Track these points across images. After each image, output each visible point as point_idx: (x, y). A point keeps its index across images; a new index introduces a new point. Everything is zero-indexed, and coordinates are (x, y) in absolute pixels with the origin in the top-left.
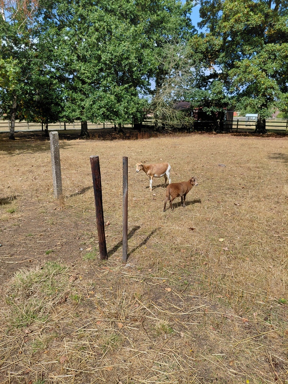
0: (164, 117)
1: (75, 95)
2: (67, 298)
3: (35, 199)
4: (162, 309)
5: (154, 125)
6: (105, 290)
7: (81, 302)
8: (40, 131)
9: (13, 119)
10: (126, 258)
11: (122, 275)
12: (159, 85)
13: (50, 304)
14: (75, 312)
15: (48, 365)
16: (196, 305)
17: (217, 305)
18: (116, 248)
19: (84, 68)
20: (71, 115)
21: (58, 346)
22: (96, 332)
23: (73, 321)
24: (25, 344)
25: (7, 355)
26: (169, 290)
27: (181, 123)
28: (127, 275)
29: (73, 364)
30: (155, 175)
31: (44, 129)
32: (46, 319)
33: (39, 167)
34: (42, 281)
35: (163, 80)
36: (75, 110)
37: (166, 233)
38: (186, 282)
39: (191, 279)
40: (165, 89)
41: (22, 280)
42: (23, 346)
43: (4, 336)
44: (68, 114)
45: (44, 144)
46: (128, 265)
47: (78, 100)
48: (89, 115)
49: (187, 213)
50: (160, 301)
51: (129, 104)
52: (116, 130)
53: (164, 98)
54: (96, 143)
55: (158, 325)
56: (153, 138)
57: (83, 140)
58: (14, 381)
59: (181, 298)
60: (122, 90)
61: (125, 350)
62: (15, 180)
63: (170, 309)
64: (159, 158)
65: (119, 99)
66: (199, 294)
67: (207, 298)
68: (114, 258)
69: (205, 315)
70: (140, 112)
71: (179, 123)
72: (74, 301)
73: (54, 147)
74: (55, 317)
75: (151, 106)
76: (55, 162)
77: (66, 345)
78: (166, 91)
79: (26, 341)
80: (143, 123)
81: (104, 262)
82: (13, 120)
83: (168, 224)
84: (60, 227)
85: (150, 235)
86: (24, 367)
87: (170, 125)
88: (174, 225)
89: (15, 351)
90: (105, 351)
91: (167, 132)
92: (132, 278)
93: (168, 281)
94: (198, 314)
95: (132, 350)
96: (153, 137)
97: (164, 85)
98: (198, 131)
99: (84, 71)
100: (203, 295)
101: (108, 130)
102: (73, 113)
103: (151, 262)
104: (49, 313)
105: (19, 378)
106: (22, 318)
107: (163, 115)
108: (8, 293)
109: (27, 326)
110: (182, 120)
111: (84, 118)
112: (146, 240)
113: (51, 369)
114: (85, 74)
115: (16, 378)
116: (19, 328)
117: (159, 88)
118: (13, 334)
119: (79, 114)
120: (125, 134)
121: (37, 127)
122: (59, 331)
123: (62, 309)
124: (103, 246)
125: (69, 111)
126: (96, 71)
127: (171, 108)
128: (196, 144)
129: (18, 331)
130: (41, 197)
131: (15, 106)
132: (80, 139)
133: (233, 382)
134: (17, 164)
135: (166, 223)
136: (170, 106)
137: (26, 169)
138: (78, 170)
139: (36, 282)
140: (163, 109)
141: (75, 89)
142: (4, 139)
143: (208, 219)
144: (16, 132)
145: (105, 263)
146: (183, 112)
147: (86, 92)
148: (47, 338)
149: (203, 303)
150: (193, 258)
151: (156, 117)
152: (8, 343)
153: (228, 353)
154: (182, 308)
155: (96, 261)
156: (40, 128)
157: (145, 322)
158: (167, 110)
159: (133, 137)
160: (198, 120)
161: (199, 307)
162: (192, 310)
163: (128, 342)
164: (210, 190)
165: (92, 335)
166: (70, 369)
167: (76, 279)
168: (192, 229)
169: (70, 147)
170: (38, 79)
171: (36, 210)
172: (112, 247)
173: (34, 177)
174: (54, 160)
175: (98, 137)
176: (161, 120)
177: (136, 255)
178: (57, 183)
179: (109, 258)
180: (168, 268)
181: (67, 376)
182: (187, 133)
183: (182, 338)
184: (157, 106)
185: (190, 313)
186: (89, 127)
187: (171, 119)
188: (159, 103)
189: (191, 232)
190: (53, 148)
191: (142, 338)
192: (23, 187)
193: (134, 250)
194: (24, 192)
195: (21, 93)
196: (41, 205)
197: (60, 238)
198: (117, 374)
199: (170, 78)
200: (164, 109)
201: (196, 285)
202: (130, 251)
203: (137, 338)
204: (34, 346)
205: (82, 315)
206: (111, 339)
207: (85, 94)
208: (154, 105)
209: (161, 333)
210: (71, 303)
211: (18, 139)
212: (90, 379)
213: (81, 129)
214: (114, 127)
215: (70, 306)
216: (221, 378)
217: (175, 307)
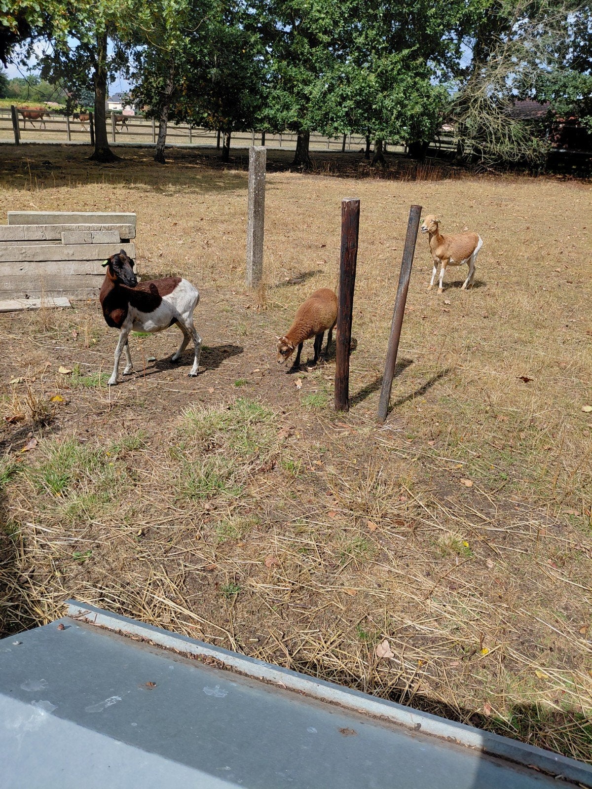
0: (482, 134)
1: (293, 71)
2: (275, 463)
3: (210, 285)
4: (453, 515)
5: (456, 150)
6: (343, 463)
7: (300, 475)
8: (213, 148)
9: (165, 118)
10: (384, 413)
11: (375, 443)
12: (480, 55)
13: (248, 468)
14: (289, 489)
15: (245, 565)
16: (521, 520)
17: (566, 526)
18: (363, 394)
19: (318, 8)
20: (279, 116)
21: (261, 539)
22: (329, 528)
23: (286, 504)
24: (205, 526)
25: (175, 537)
26: (469, 483)
27: (520, 150)
28: (384, 443)
29: (288, 572)
30: (452, 260)
31: (221, 145)
32: (239, 492)
33: (214, 221)
34: (231, 429)
35: (493, 45)
36: (288, 106)
37: (469, 380)
38: (503, 475)
39: (514, 472)
40: (494, 67)
41: (196, 422)
42: (201, 528)
43: (169, 508)
44: (273, 112)
45: (220, 177)
46: (386, 427)
47: (298, 81)
48: (318, 116)
49: (518, 347)
50: (449, 498)
51: (408, 95)
52: (368, 157)
53: (488, 89)
54: (325, 181)
55: (444, 539)
56: (450, 181)
57: (299, 175)
58: (190, 576)
59: (493, 501)
60: (396, 63)
61: (381, 568)
62: (170, 242)
63: (467, 516)
64: (462, 225)
65: (387, 82)
66: (530, 500)
67: (546, 511)
68: (361, 412)
69: (538, 538)
70: (431, 116)
71: (516, 151)
72: (287, 473)
73: (256, 179)
74: (254, 491)
75: (455, 105)
76: (255, 212)
77: (276, 540)
78: (497, 71)
79: (206, 521)
80: (432, 144)
81: (341, 414)
82: (164, 121)
83: (474, 363)
84: (258, 341)
85: (434, 380)
86: (205, 560)
87: (494, 154)
88: (487, 368)
89: (189, 534)
90: (343, 563)
91: (483, 168)
92: (396, 450)
93: (466, 467)
94: (524, 534)
95: (393, 570)
96: (450, 178)
97: (494, 57)
98: (555, 173)
99: (317, 14)
100: (538, 505)
101: (351, 155)
102: (285, 112)
103: (434, 429)
104: (245, 483)
105: (198, 575)
106: (200, 483)
107: (481, 128)
108: (173, 440)
109: (208, 497)
110: (521, 143)
111: (306, 123)
112: (424, 388)
113: (251, 572)
114: (320, 21)
115: (193, 573)
116: (193, 499)
117: (481, 65)
118: (184, 507)
119: (296, 114)
120: (388, 167)
121: (207, 140)
122: (263, 516)
123: (267, 481)
124: (343, 386)
125: (277, 107)
126: (345, 13)
127: (501, 113)
128: (549, 202)
129: (192, 504)
130: (221, 282)
131: (169, 91)
132: (291, 172)
133: (584, 660)
134: (174, 213)
135: (470, 361)
136: (499, 108)
137: (191, 224)
138: (289, 235)
139: (220, 429)
140: (482, 115)
141: (292, 57)
142: (145, 160)
143: (563, 365)
144: (167, 148)
145: (343, 417)
146: (528, 125)
147: (317, 65)
148: (242, 523)
149: (536, 518)
150: (522, 435)
151: (463, 131)
152: (177, 519)
153: (578, 612)
154: (493, 520)
155: (326, 411)
156: (214, 143)
157: (418, 529)
158: (491, 118)
159: (404, 175)
160: (559, 147)
161: (527, 523)
162: (512, 526)
163: (385, 555)
164: (573, 305)
165: (321, 532)
166: (281, 577)
167: (290, 435)
168: (526, 380)
169: (273, 186)
170: (221, 31)
171: (213, 304)
172: (356, 391)
173: (206, 242)
174: (252, 207)
175: (330, 170)
176: (473, 141)
177: (405, 410)
178: (254, 256)
179: (350, 410)
180: (467, 444)
181: (277, 587)
182: (530, 175)
183: (489, 569)
184: (468, 108)
185: (508, 531)
186: (312, 147)
187: (498, 140)
188: (476, 101)
189: (523, 386)
190: (254, 181)
191: (412, 554)
192: (186, 258)
193: (400, 402)
194: (189, 268)
195: (184, 59)
196: (222, 297)
197: (258, 361)
198: (366, 603)
199: (510, 40)
200: (484, 114)
201: (524, 485)
202: (393, 403)
203: (402, 553)
204: (220, 532)
205: (302, 496)
206: (356, 544)
207: (313, 69)
208: (464, 103)
209: (449, 554)
210: (283, 474)
211: (172, 163)
212: (318, 601)
213: (295, 149)
214: (365, 150)
215: (280, 479)
216: (560, 650)
217: (479, 514)
